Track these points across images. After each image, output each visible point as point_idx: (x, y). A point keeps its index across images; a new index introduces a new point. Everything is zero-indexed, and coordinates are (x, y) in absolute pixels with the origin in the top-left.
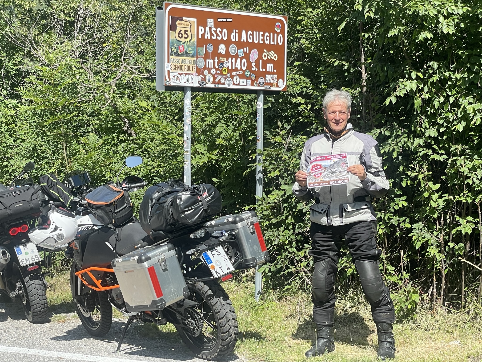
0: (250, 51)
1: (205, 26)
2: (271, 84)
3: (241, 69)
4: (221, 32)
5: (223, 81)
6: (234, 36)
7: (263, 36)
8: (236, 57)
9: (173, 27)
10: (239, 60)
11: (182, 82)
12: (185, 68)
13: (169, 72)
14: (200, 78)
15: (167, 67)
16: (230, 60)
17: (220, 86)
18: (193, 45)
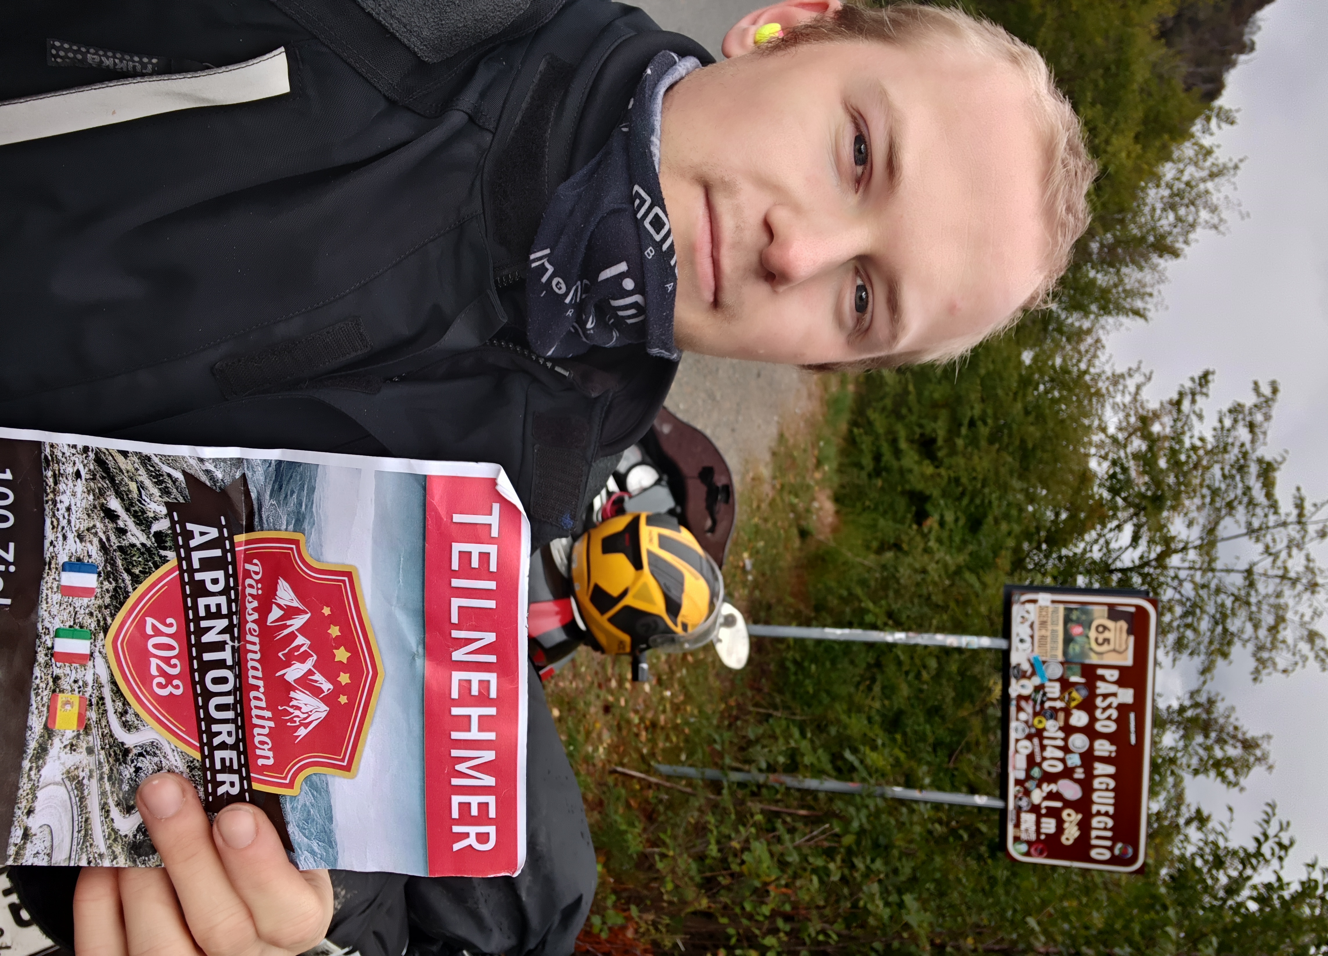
0: (1077, 781)
1: (1121, 683)
2: (1017, 825)
3: (1044, 759)
4: (1109, 718)
5: (1023, 716)
6: (1103, 748)
7: (1106, 814)
8: (1066, 749)
9: (1114, 613)
10: (1060, 754)
11: (1019, 629)
12: (1043, 637)
13: (1034, 601)
14: (1026, 666)
15: (1044, 599)
16: (1061, 734)
17: (1013, 709)
18: (1083, 654)
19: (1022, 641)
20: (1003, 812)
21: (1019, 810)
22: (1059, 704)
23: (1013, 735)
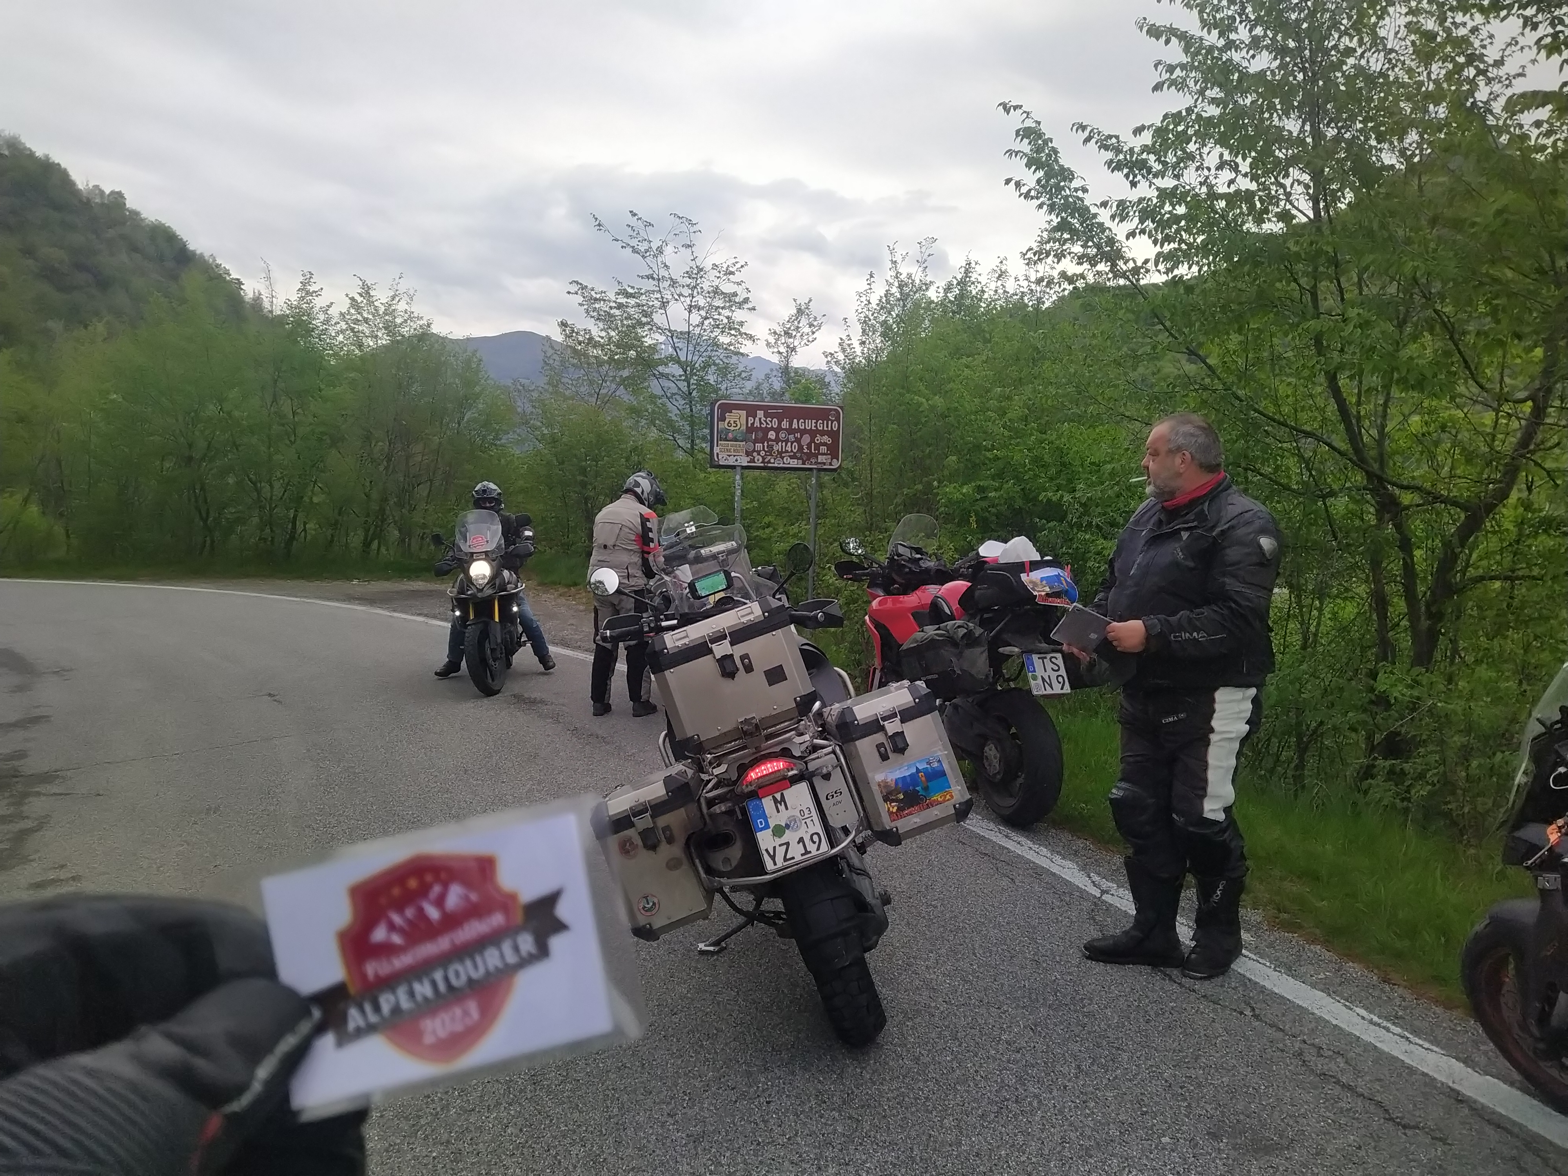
0: (801, 437)
1: (755, 417)
2: (824, 464)
3: (792, 451)
4: (771, 422)
5: (772, 461)
6: (785, 424)
7: (816, 423)
8: (787, 441)
9: (722, 419)
10: (789, 444)
11: (731, 462)
12: (734, 451)
13: (718, 454)
14: (748, 459)
15: (716, 450)
16: (780, 444)
17: (770, 465)
18: (742, 432)
19: (736, 460)
20: (819, 470)
21: (817, 463)
22: (766, 444)
23: (781, 465)
